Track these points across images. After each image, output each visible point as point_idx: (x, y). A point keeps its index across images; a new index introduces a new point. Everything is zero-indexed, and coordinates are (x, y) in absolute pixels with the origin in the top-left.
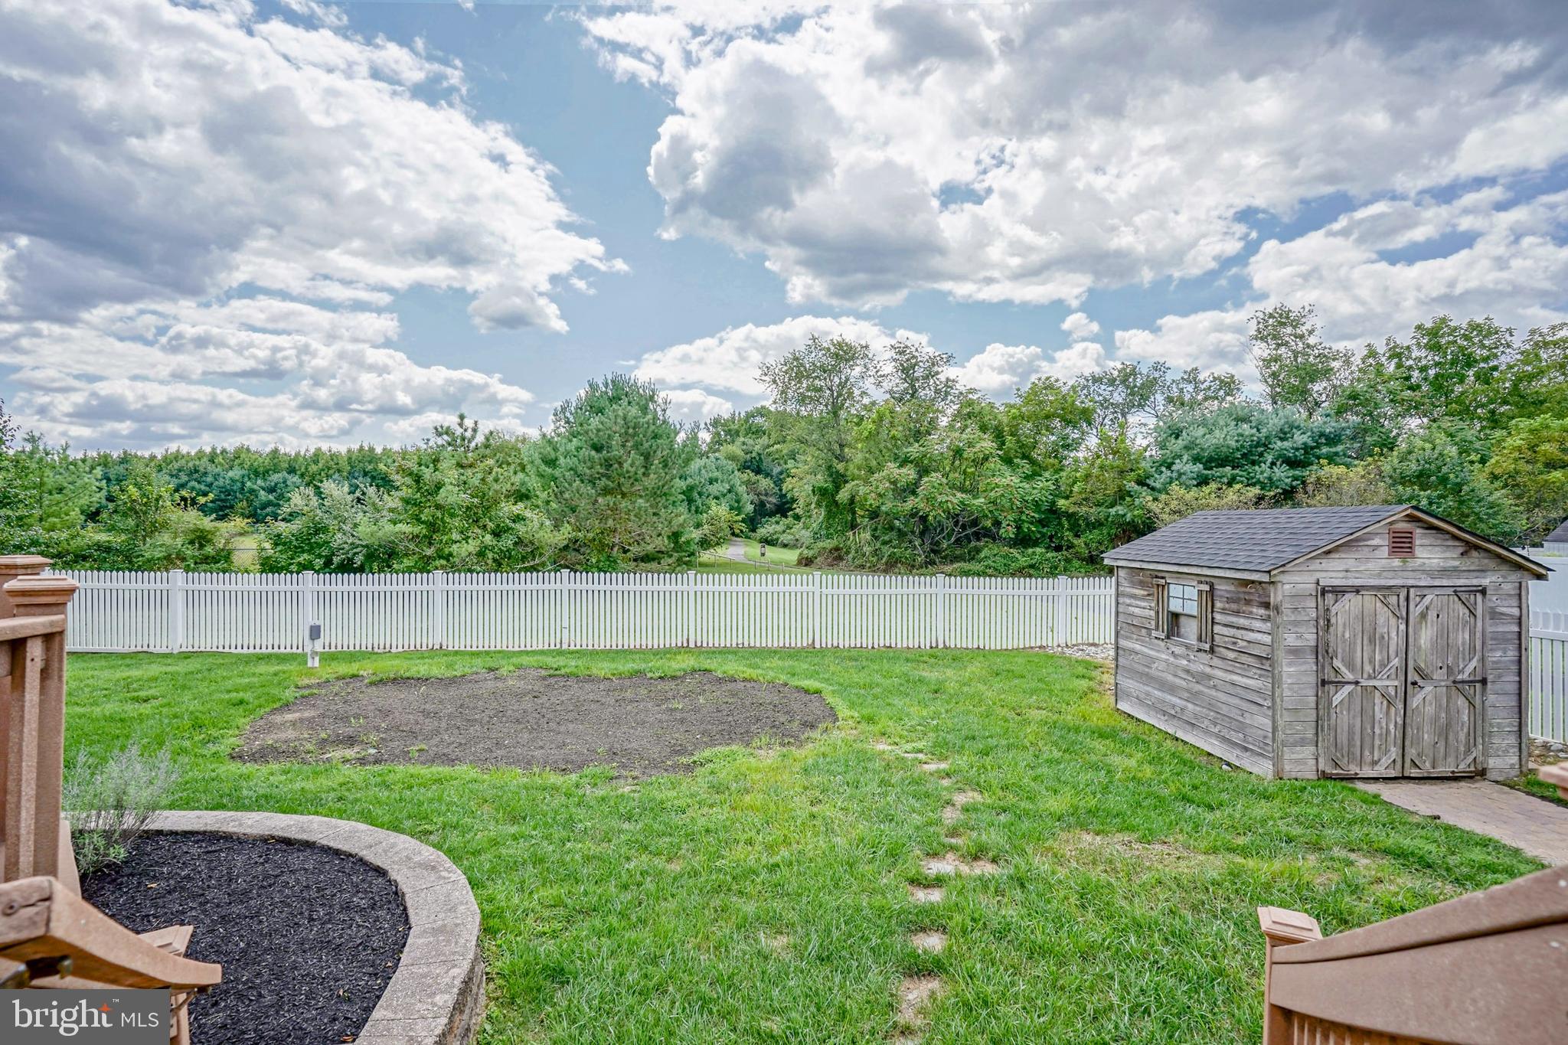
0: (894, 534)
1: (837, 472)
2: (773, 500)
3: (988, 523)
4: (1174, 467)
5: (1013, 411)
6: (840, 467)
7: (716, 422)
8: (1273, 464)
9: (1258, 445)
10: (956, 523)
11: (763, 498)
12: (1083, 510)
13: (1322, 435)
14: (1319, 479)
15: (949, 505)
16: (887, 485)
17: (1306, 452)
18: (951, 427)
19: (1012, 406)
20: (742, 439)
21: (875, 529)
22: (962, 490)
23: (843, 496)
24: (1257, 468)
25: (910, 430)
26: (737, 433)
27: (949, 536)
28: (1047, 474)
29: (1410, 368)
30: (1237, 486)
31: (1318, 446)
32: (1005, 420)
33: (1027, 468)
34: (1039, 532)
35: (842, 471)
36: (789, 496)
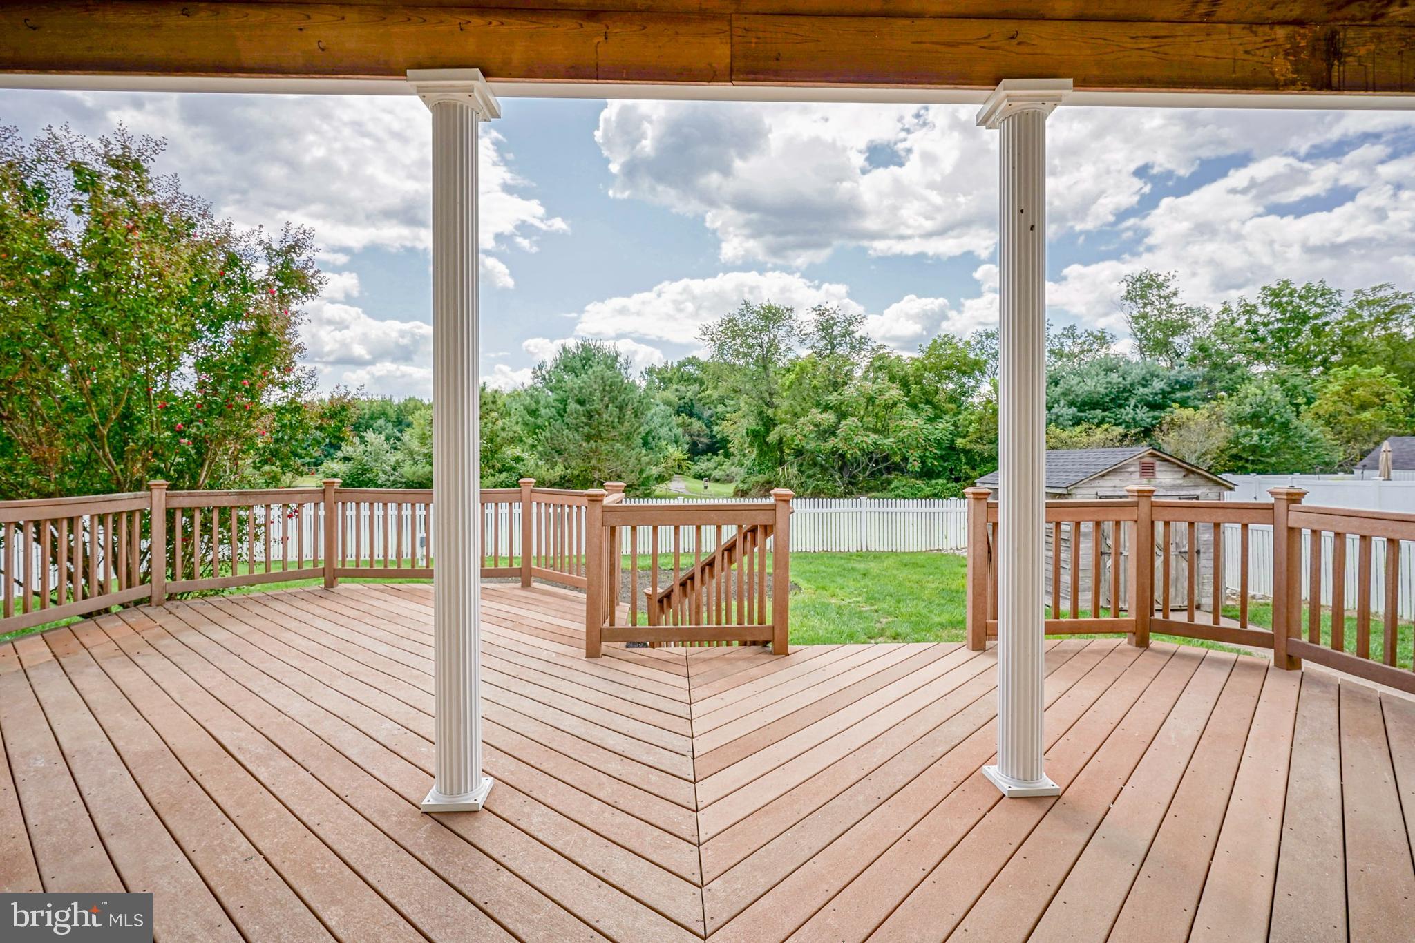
0: (817, 469)
1: (768, 416)
2: (705, 440)
3: (897, 459)
4: (1054, 411)
5: (917, 363)
6: (770, 412)
7: (651, 371)
8: (1136, 406)
9: (1124, 391)
10: (870, 460)
11: (696, 438)
12: (978, 447)
13: (1177, 382)
14: (1172, 419)
15: (864, 445)
16: (812, 427)
17: (1164, 397)
18: (865, 378)
19: (917, 360)
20: (675, 386)
21: (801, 465)
22: (875, 431)
23: (773, 437)
24: (1123, 410)
25: (829, 380)
26: (671, 380)
27: (865, 470)
28: (947, 417)
29: (1257, 324)
30: (1106, 426)
31: (1173, 392)
32: (910, 371)
33: (930, 412)
34: (941, 466)
35: (771, 416)
36: (719, 436)
